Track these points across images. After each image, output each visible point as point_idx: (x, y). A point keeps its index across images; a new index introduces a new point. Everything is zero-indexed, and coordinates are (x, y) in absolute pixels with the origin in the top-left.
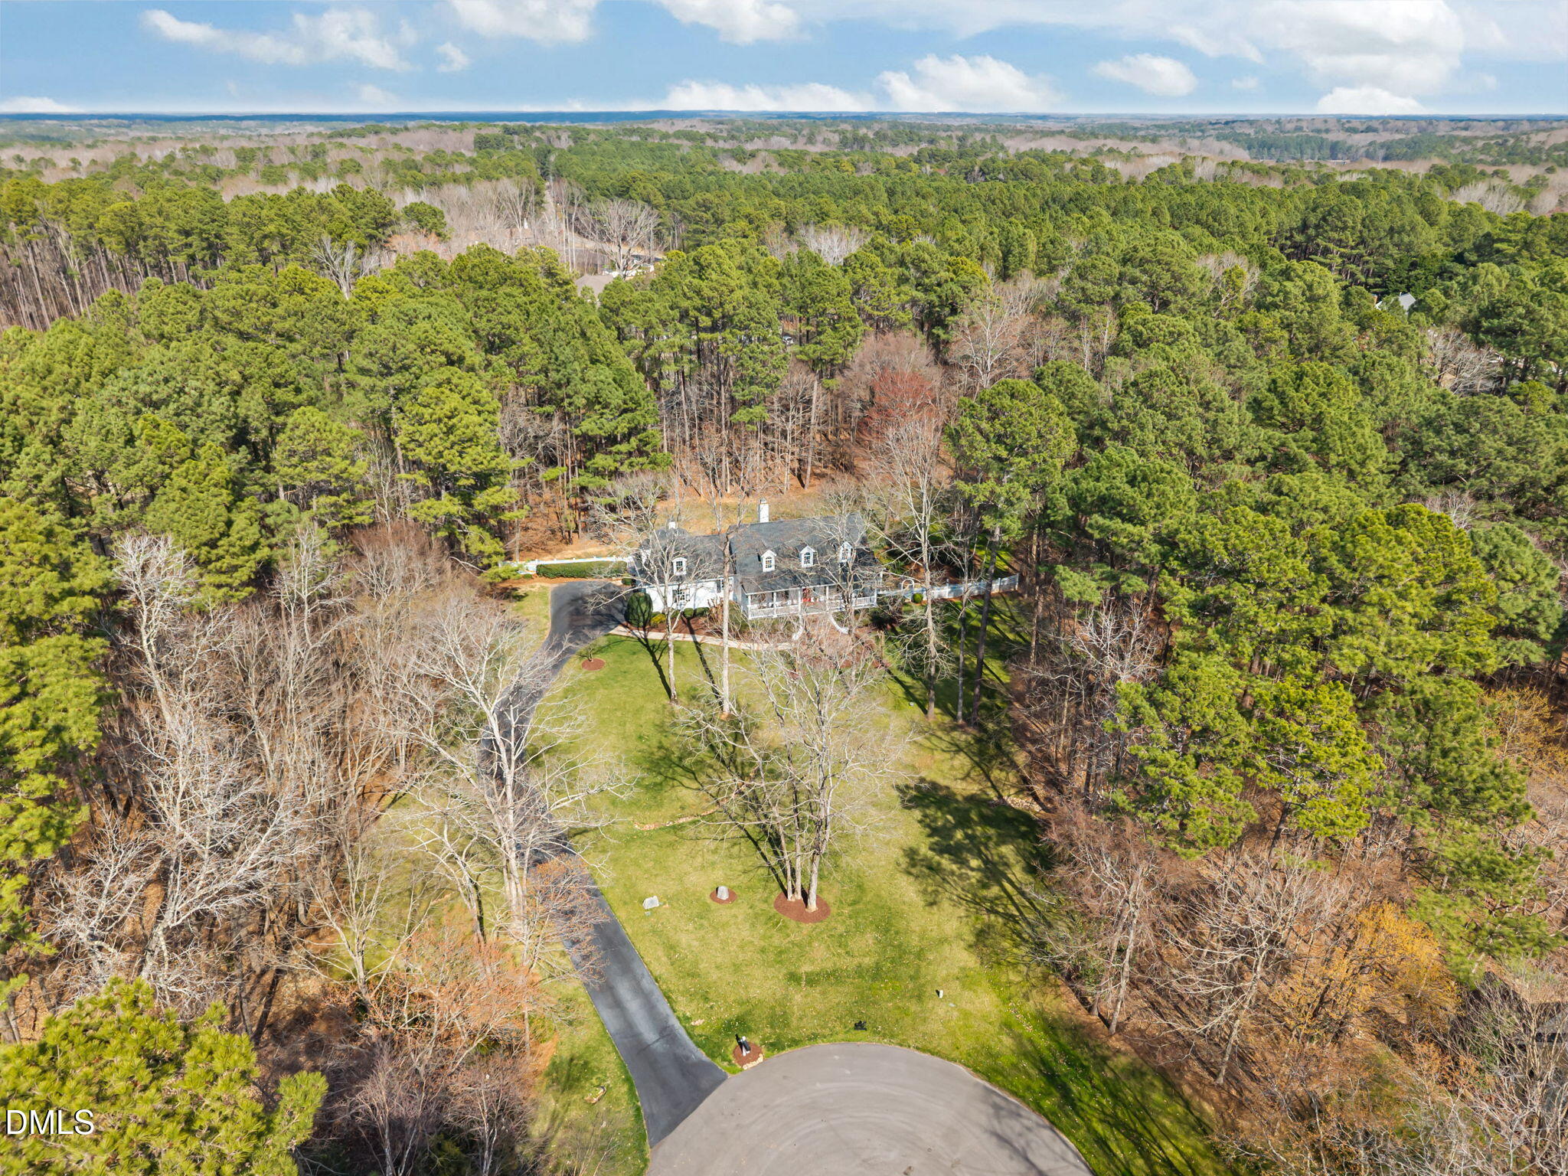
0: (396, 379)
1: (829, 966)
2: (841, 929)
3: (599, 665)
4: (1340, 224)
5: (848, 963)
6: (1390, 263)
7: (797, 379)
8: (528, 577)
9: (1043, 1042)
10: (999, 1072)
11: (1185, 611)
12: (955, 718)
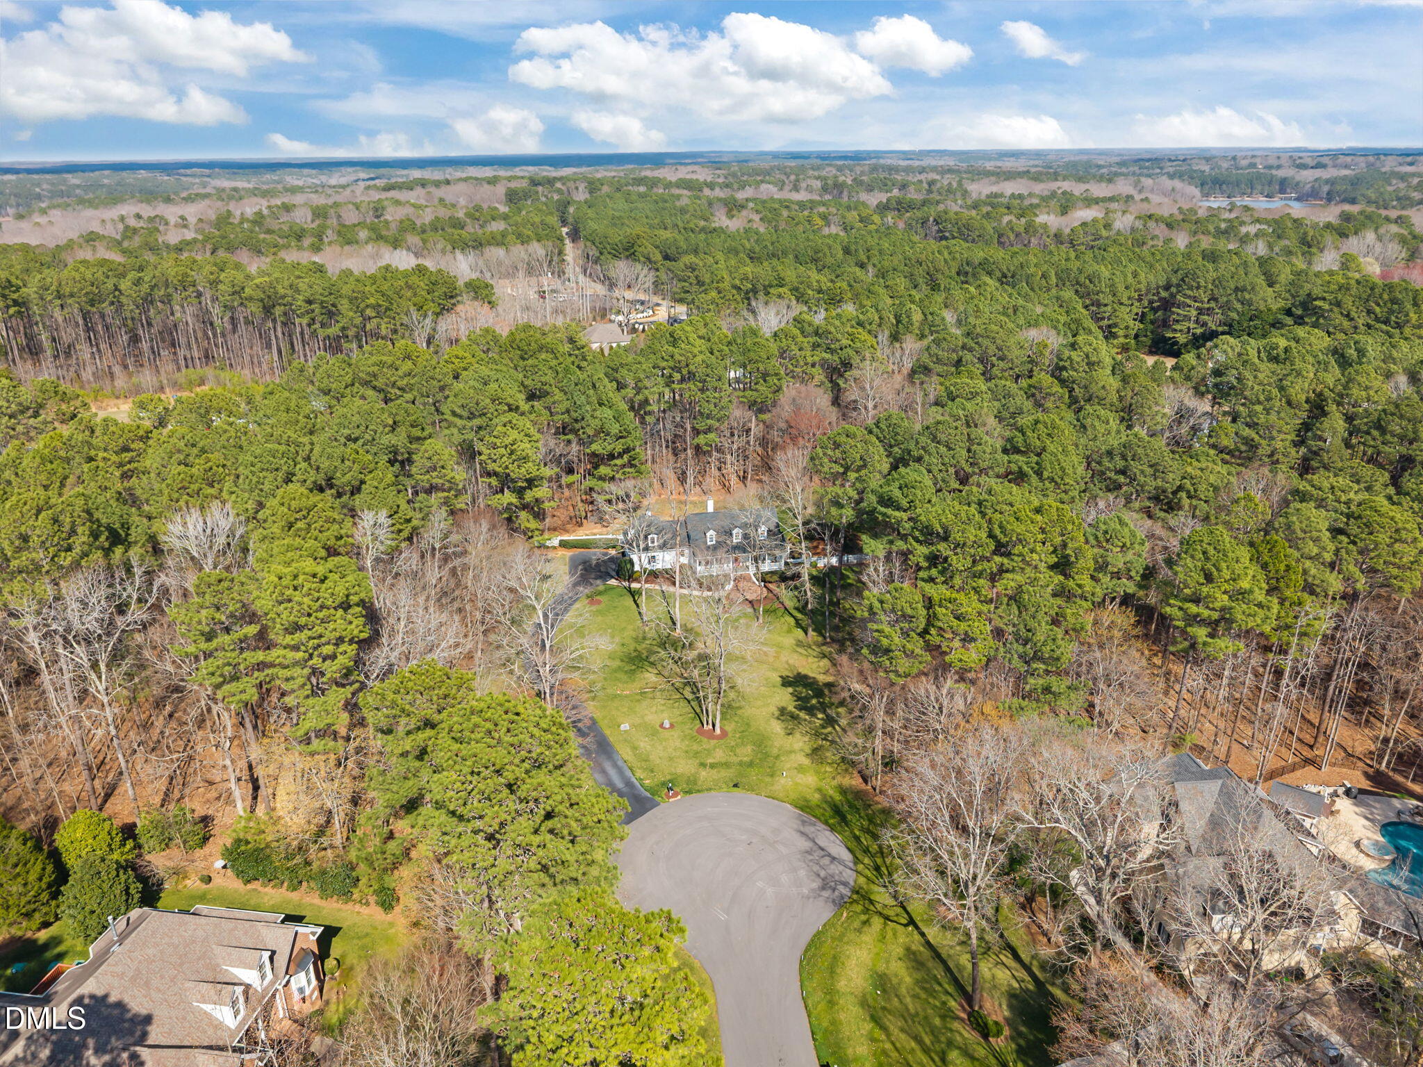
0: (477, 422)
1: (723, 760)
2: (733, 743)
3: (599, 602)
4: (1195, 284)
5: (735, 760)
6: (1234, 315)
7: (738, 413)
8: (555, 548)
9: (838, 797)
10: (808, 807)
11: (921, 560)
12: (825, 638)
